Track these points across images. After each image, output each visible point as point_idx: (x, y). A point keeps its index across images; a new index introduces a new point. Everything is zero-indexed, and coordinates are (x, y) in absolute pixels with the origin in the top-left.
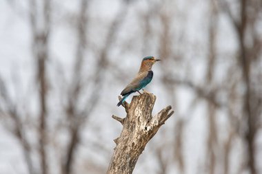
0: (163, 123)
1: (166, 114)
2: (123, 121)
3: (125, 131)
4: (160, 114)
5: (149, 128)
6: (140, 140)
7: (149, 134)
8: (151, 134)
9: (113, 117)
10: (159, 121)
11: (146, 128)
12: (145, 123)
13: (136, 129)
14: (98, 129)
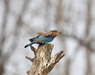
0: (58, 62)
1: (59, 56)
2: (32, 60)
3: (34, 66)
4: (56, 56)
5: (49, 65)
6: (43, 72)
7: (49, 68)
8: (50, 68)
9: (26, 57)
10: (55, 60)
11: (47, 65)
12: (47, 62)
13: (41, 65)
14: (16, 65)
